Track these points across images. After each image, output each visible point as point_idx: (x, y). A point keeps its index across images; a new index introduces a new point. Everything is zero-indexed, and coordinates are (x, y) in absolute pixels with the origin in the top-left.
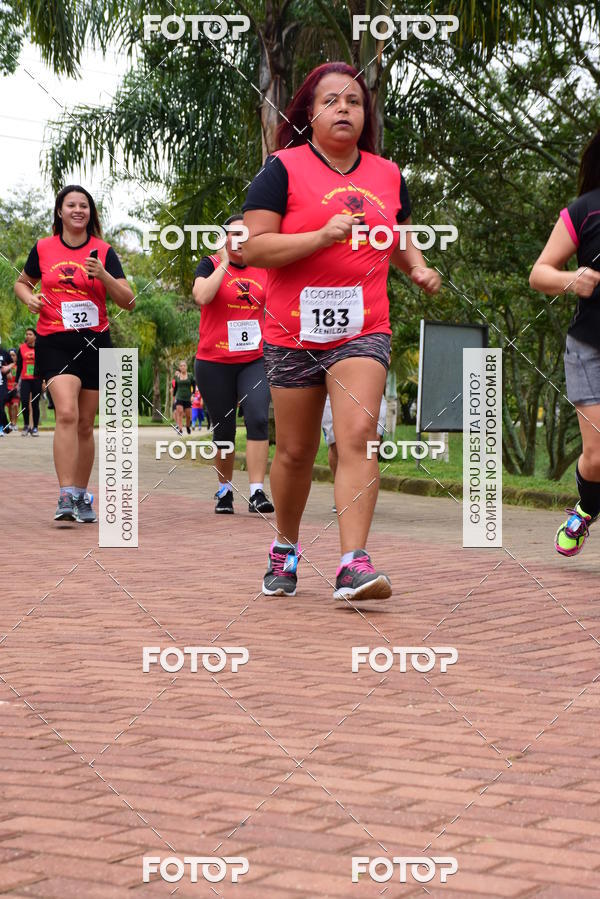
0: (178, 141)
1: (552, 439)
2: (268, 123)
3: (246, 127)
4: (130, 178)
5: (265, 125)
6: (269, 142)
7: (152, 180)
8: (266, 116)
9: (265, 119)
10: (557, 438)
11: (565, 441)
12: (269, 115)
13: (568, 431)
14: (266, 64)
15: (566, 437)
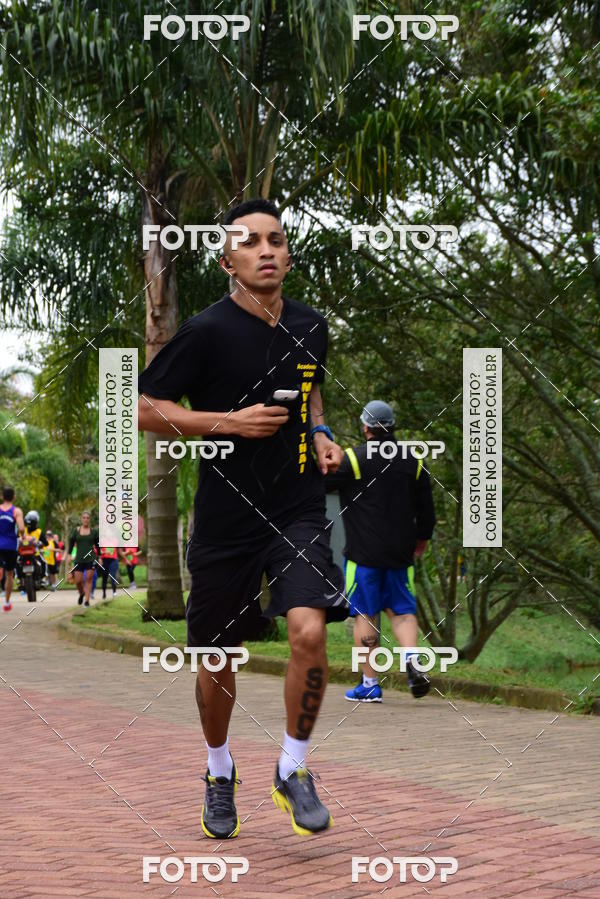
0: (59, 290)
1: (474, 603)
2: (152, 276)
3: (131, 277)
4: (12, 326)
5: (148, 277)
6: (153, 295)
7: (36, 329)
8: (150, 268)
9: (148, 271)
10: (479, 600)
11: (488, 604)
12: (153, 268)
13: (491, 594)
14: (148, 214)
15: (489, 599)
